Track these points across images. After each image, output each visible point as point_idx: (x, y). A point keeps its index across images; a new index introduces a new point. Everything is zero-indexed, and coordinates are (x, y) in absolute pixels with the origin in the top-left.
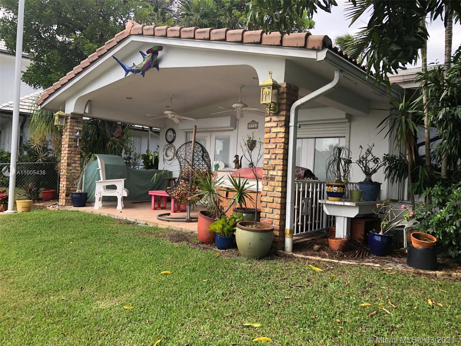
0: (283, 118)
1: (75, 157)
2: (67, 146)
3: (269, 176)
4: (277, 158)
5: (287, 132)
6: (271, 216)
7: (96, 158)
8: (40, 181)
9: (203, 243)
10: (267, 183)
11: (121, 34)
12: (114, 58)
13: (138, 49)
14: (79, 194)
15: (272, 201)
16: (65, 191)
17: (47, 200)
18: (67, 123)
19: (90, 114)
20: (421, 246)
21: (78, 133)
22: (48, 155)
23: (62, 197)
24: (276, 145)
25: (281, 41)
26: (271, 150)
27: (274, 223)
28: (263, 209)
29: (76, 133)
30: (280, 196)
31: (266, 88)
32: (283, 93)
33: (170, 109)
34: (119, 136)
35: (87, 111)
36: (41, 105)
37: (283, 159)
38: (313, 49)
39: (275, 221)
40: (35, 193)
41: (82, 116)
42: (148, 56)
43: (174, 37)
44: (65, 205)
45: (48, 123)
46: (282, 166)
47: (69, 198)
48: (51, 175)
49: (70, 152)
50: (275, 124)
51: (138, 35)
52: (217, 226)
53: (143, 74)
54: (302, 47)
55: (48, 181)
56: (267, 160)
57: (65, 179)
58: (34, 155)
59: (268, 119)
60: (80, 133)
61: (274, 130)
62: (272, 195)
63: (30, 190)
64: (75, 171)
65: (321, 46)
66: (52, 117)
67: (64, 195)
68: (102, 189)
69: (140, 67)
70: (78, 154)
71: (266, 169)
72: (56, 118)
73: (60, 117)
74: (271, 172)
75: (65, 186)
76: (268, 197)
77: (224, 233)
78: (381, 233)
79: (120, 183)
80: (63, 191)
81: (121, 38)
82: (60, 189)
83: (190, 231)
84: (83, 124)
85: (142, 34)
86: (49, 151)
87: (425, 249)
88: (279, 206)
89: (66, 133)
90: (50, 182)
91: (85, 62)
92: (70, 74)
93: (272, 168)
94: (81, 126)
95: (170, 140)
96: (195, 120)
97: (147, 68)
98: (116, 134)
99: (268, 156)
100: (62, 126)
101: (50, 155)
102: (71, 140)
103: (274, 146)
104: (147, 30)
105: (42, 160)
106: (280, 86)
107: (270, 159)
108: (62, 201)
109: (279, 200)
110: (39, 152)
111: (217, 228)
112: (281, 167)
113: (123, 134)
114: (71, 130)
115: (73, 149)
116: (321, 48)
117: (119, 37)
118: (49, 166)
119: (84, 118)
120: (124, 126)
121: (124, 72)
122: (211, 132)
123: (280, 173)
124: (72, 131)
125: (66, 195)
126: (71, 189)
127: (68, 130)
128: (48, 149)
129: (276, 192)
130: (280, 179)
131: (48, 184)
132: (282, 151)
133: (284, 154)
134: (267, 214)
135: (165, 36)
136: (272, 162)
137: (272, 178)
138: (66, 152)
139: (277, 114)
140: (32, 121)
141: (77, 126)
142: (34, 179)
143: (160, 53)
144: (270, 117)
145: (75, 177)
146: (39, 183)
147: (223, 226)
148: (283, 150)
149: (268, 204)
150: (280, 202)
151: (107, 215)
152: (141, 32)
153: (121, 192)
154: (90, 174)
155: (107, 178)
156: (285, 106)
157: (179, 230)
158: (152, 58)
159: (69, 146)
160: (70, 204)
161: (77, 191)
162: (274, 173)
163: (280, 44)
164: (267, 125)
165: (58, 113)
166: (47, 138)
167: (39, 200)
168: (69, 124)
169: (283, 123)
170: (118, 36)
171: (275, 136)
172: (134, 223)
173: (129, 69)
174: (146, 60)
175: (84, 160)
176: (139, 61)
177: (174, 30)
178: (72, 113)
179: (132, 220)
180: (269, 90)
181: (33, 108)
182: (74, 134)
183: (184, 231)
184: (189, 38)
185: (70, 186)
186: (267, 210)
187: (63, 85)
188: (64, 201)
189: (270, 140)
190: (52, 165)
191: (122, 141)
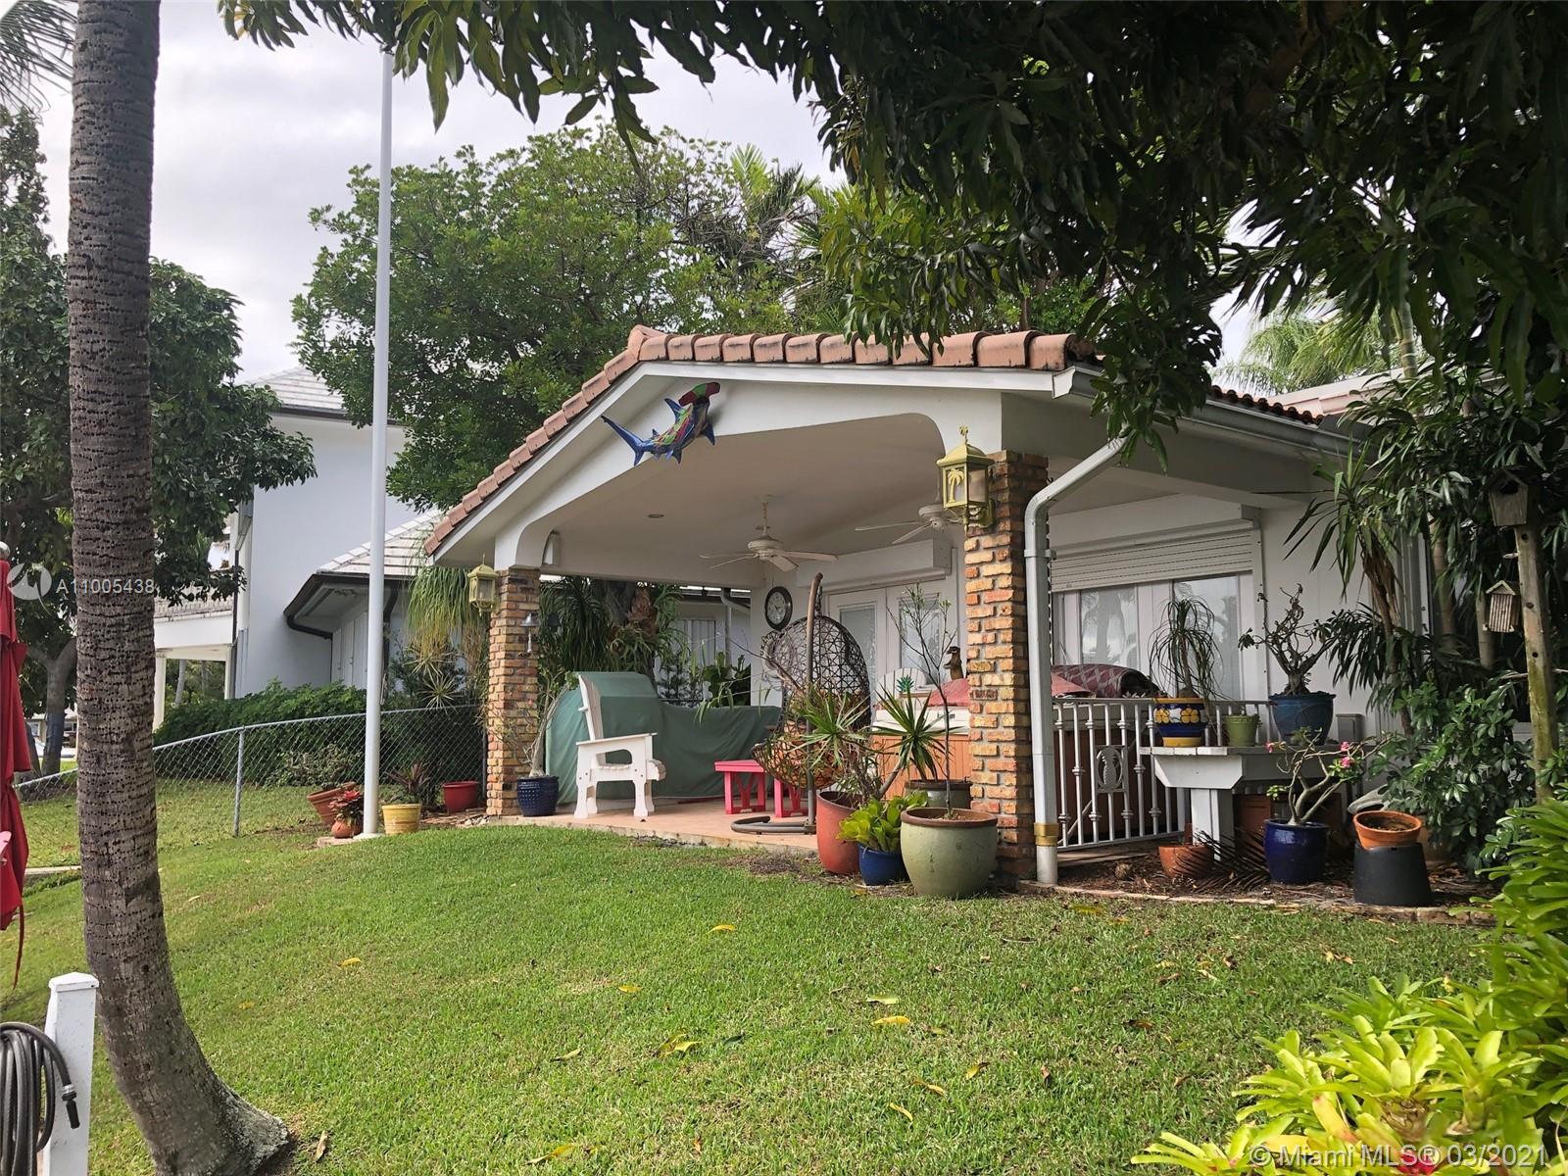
0: (1006, 539)
1: (524, 683)
2: (502, 654)
3: (984, 688)
4: (1000, 642)
5: (1019, 572)
6: (996, 791)
7: (576, 683)
8: (438, 759)
9: (832, 874)
10: (982, 707)
11: (618, 362)
12: (606, 420)
13: (661, 393)
14: (537, 780)
15: (995, 753)
16: (502, 776)
17: (458, 809)
18: (500, 594)
19: (559, 566)
20: (1376, 843)
21: (529, 619)
22: (457, 686)
23: (493, 794)
24: (995, 609)
25: (975, 356)
26: (984, 622)
27: (1003, 810)
28: (975, 776)
29: (525, 618)
30: (1013, 737)
31: (953, 468)
32: (1000, 477)
33: (764, 534)
34: (644, 620)
35: (549, 560)
36: (435, 553)
37: (1013, 642)
38: (1046, 369)
39: (1005, 804)
40: (426, 792)
41: (538, 572)
42: (686, 410)
43: (738, 361)
44: (504, 814)
45: (452, 599)
46: (1011, 661)
47: (512, 794)
48: (464, 741)
49: (509, 671)
50: (987, 556)
51: (658, 360)
52: (858, 824)
53: (678, 455)
54: (1022, 367)
55: (458, 758)
56: (976, 647)
57: (501, 744)
58: (420, 687)
59: (970, 544)
60: (533, 620)
61: (986, 570)
62: (995, 738)
63: (414, 784)
64: (525, 722)
65: (1061, 361)
66: (463, 582)
67: (499, 786)
68: (594, 765)
69: (669, 438)
70: (530, 675)
71: (975, 672)
72: (474, 584)
73: (484, 580)
74: (988, 679)
75: (500, 762)
76: (985, 744)
77: (877, 841)
78: (1292, 823)
79: (641, 747)
80: (495, 776)
81: (619, 370)
82: (489, 772)
83: (807, 852)
84: (542, 596)
85: (666, 359)
86: (460, 676)
87: (1388, 850)
88: (1011, 764)
89: (499, 623)
90: (462, 761)
91: (536, 437)
92: (503, 470)
93: (988, 668)
94: (537, 600)
95: (778, 618)
96: (831, 558)
97: (685, 440)
98: (634, 615)
99: (977, 638)
100: (488, 604)
101: (462, 686)
102: (511, 639)
103: (990, 612)
104: (677, 347)
105: (443, 699)
106: (992, 462)
107: (983, 644)
108: (494, 805)
109: (1011, 749)
110: (435, 680)
111: (858, 830)
112: (1009, 664)
113: (653, 613)
114: (511, 613)
115: (517, 662)
116: (1062, 366)
117: (614, 370)
118: (460, 714)
119: (543, 578)
120: (655, 592)
121: (633, 454)
122: (886, 586)
123: (1009, 679)
124: (515, 615)
125: (506, 787)
126: (517, 769)
127: (504, 613)
128: (456, 669)
129: (1003, 730)
130: (1010, 693)
131: (458, 765)
132: (1007, 623)
133: (1014, 628)
134: (987, 788)
135: (720, 360)
136: (989, 652)
137: (992, 694)
138: (501, 671)
139: (991, 529)
140: (413, 599)
141: (527, 602)
142: (423, 753)
143: (714, 401)
144: (975, 539)
145: (525, 737)
146: (434, 764)
147: (874, 822)
148: (1010, 620)
149: (988, 761)
150: (1013, 754)
151: (606, 830)
152: (663, 354)
153: (643, 769)
154: (563, 727)
155: (608, 733)
156: (1007, 507)
157: (782, 850)
158: (696, 414)
159: (508, 656)
160: (515, 810)
161: (531, 775)
162: (994, 679)
163: (972, 362)
164: (971, 558)
165: (476, 571)
166: (451, 639)
167: (438, 811)
168: (504, 597)
169: (1006, 552)
170: (611, 367)
171: (990, 587)
172: (673, 843)
173: (644, 444)
174: (682, 419)
175: (545, 689)
176: (665, 423)
177: (738, 345)
178: (511, 569)
179: (669, 837)
180: (961, 473)
181: (415, 562)
182: (518, 621)
183: (793, 853)
184: (773, 362)
185: (514, 761)
186: (986, 777)
187: (487, 499)
188: (500, 802)
189: (979, 597)
190: (467, 714)
191: (653, 633)
